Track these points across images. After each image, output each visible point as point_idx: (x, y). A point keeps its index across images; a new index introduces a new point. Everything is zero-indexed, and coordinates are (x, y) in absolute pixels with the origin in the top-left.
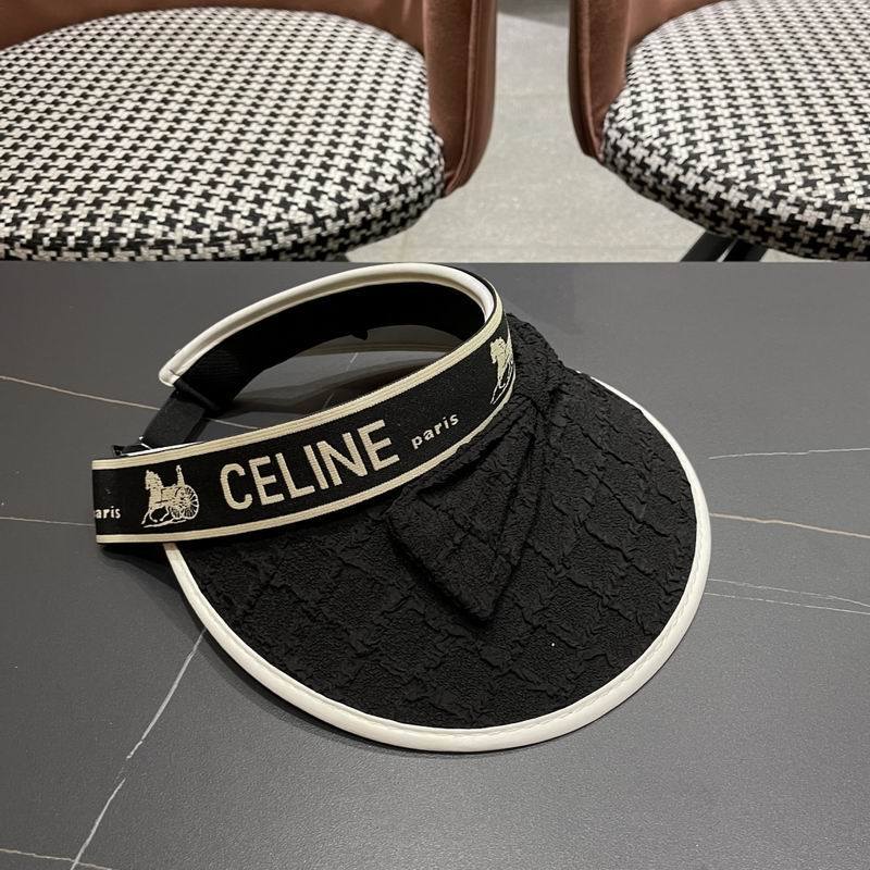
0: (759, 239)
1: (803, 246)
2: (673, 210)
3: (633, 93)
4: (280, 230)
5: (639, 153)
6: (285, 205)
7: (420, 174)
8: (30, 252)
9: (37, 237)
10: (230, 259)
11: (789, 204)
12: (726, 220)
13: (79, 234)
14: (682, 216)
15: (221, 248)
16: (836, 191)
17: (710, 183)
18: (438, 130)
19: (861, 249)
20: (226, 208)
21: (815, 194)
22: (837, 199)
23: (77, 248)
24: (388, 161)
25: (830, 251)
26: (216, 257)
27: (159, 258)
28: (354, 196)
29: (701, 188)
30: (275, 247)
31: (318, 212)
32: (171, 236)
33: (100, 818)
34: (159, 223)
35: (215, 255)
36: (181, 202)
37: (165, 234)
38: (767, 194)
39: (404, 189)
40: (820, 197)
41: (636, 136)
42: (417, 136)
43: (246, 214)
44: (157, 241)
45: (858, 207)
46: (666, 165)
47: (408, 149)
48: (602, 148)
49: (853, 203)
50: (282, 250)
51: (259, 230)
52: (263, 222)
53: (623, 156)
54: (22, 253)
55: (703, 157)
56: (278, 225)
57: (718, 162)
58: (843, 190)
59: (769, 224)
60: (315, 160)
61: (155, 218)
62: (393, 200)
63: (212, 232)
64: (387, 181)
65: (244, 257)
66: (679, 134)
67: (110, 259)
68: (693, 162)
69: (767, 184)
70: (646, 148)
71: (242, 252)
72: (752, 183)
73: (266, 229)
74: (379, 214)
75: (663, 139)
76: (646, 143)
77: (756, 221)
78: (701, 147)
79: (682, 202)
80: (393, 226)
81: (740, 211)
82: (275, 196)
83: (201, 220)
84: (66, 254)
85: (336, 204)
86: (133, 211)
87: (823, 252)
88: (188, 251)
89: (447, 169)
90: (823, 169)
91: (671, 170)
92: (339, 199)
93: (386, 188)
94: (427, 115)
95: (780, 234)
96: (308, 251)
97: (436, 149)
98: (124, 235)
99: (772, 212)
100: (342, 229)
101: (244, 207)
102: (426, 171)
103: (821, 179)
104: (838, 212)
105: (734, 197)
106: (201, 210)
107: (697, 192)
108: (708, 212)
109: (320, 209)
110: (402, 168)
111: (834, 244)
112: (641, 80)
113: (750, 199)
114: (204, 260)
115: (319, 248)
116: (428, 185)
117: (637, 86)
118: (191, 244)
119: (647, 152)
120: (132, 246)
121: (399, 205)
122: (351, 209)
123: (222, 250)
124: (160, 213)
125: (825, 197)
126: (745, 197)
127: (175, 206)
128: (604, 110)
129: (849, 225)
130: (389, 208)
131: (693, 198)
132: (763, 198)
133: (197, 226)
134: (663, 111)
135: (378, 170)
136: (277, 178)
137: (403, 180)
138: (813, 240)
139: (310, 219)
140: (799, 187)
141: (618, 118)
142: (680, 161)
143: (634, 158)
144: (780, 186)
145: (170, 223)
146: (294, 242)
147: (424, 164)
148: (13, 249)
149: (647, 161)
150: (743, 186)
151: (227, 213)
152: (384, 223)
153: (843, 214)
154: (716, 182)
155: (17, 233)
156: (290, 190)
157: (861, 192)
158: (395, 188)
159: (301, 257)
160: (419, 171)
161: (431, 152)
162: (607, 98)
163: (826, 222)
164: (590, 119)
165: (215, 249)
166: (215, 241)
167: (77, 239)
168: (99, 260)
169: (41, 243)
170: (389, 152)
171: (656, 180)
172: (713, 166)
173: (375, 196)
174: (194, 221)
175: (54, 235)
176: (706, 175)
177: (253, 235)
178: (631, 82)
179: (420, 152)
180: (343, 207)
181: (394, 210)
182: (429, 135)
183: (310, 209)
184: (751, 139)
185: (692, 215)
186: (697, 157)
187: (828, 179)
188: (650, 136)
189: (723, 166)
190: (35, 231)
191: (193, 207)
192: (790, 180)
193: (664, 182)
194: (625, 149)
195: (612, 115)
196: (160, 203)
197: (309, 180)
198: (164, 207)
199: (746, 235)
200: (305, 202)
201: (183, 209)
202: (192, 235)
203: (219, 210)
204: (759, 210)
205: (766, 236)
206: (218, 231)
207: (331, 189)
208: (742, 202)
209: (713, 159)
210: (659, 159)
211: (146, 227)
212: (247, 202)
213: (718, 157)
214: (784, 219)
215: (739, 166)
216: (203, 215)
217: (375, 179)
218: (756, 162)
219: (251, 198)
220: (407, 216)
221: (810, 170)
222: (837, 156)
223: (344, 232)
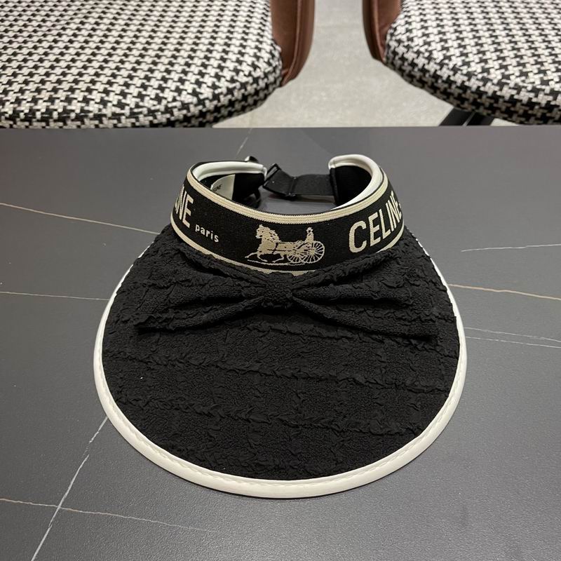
0: (490, 112)
1: (519, 116)
2: (432, 94)
3: (406, 16)
4: (175, 107)
5: (410, 56)
6: (178, 91)
7: (266, 71)
8: (11, 123)
9: (16, 113)
10: (143, 126)
11: (510, 88)
12: (467, 100)
13: (44, 110)
14: (438, 97)
15: (137, 119)
16: (541, 79)
17: (458, 75)
18: (278, 41)
19: (557, 117)
20: (140, 93)
21: (527, 81)
22: (542, 84)
23: (43, 120)
24: (246, 62)
25: (537, 119)
26: (133, 125)
27: (97, 126)
28: (223, 85)
29: (452, 78)
30: (173, 118)
31: (200, 96)
32: (104, 111)
33: (74, 479)
34: (96, 103)
36: (110, 89)
37: (100, 110)
38: (495, 81)
39: (256, 80)
40: (531, 83)
41: (408, 45)
42: (264, 46)
43: (153, 97)
44: (95, 115)
45: (556, 90)
46: (428, 63)
47: (258, 54)
48: (385, 54)
49: (552, 87)
50: (177, 120)
51: (162, 107)
52: (164, 102)
53: (400, 59)
54: (6, 124)
55: (453, 58)
56: (174, 104)
57: (463, 61)
58: (545, 78)
59: (497, 101)
60: (197, 61)
61: (93, 100)
62: (249, 88)
63: (131, 109)
64: (245, 75)
65: (152, 125)
67: (65, 127)
68: (446, 61)
69: (496, 75)
70: (415, 53)
71: (151, 122)
72: (485, 74)
73: (166, 107)
74: (240, 97)
75: (426, 47)
76: (415, 49)
77: (488, 100)
78: (452, 51)
79: (439, 89)
80: (249, 105)
81: (478, 94)
82: (172, 85)
83: (124, 101)
84: (35, 124)
85: (212, 90)
86: (79, 95)
87: (532, 119)
88: (115, 122)
89: (284, 68)
90: (532, 65)
91: (432, 67)
92: (214, 87)
93: (244, 80)
94: (270, 32)
95: (504, 108)
96: (194, 122)
98: (73, 111)
99: (499, 93)
100: (216, 107)
101: (152, 92)
102: (270, 69)
103: (531, 72)
104: (543, 93)
105: (474, 84)
106: (123, 94)
107: (449, 82)
108: (456, 95)
109: (201, 94)
110: (255, 67)
111: (539, 115)
112: (411, 8)
113: (484, 85)
114: (126, 127)
115: (201, 119)
116: (271, 78)
117: (409, 12)
118: (117, 117)
119: (415, 56)
120: (80, 118)
121: (253, 91)
122: (221, 93)
123: (138, 121)
124: (96, 96)
125: (534, 83)
126: (481, 84)
127: (106, 92)
128: (386, 28)
129: (550, 101)
130: (246, 93)
131: (446, 85)
132: (493, 84)
133: (121, 105)
134: (427, 28)
135: (239, 68)
136: (173, 73)
137: (256, 74)
138: (525, 112)
139: (195, 100)
140: (517, 77)
141: (396, 33)
142: (438, 61)
143: (407, 60)
144: (504, 76)
145: (104, 103)
146: (185, 116)
147: (269, 64)
149: (416, 61)
150: (480, 76)
151: (141, 96)
152: (243, 103)
153: (546, 94)
154: (462, 74)
155: (2, 111)
156: (182, 81)
157: (557, 80)
158: (250, 80)
159: (190, 125)
160: (266, 69)
161: (273, 56)
162: (389, 20)
163: (534, 100)
164: (378, 34)
165: (133, 120)
166: (133, 115)
167: (42, 113)
168: (58, 128)
169: (19, 117)
170: (246, 56)
171: (421, 74)
172: (460, 63)
173: (237, 85)
174: (119, 102)
175: (27, 111)
176: (455, 70)
177: (158, 111)
178: (405, 9)
179: (266, 56)
180: (216, 92)
181: (250, 94)
182: (272, 45)
183: (195, 93)
184: (484, 45)
185: (445, 97)
186: (449, 58)
187: (536, 71)
188: (418, 45)
189: (467, 64)
190: (14, 109)
191: (118, 92)
192: (511, 72)
193: (427, 75)
194: (401, 54)
195: (392, 31)
196: (96, 90)
197: (194, 74)
198: (99, 92)
199: (481, 109)
200: (192, 89)
201: (112, 94)
202: (118, 110)
203: (135, 94)
204: (490, 92)
205: (495, 110)
206: (135, 108)
207: (208, 80)
208: (479, 87)
209: (460, 59)
210: (423, 60)
211: (88, 106)
212: (154, 89)
213: (463, 58)
214: (507, 98)
215: (477, 63)
216: (125, 98)
217: (237, 74)
218: (488, 61)
219: (156, 87)
220: (258, 98)
221: (524, 65)
222: (541, 56)
223: (217, 109)
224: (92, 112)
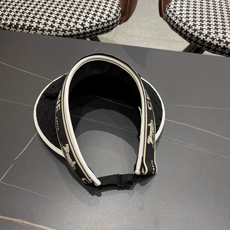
0: (201, 47)
1: (212, 50)
2: (180, 35)
3: (175, 1)
4: (74, 29)
5: (173, 18)
6: (76, 23)
7: (113, 18)
8: (9, 28)
9: (11, 24)
10: (60, 36)
11: (210, 38)
12: (193, 40)
13: (22, 25)
14: (182, 37)
16: (223, 36)
17: (190, 29)
18: (120, 6)
19: (227, 53)
21: (217, 36)
22: (223, 38)
23: (21, 28)
24: (105, 13)
25: (219, 52)
27: (42, 34)
28: (95, 22)
29: (188, 30)
30: (72, 34)
31: (84, 26)
32: (45, 28)
37: (44, 27)
38: (205, 34)
39: (108, 22)
41: (173, 13)
42: (114, 7)
43: (65, 24)
44: (41, 29)
45: (228, 41)
46: (180, 23)
47: (111, 10)
48: (165, 15)
49: (227, 40)
50: (74, 35)
51: (68, 29)
52: (70, 27)
53: (169, 19)
54: (7, 28)
55: (190, 22)
56: (73, 28)
58: (225, 36)
59: (204, 43)
60: (86, 11)
61: (41, 23)
62: (105, 24)
64: (104, 19)
65: (64, 36)
66: (185, 14)
67: (29, 32)
68: (187, 23)
69: (205, 32)
70: (175, 17)
71: (63, 34)
72: (201, 31)
73: (70, 29)
74: (101, 28)
75: (180, 15)
76: (176, 16)
77: (201, 42)
78: (190, 19)
79: (183, 34)
80: (105, 31)
81: (197, 39)
82: (74, 20)
83: (53, 25)
84: (18, 30)
85: (89, 24)
86: (36, 20)
87: (217, 52)
88: (49, 33)
89: (121, 17)
90: (221, 29)
91: (181, 25)
92: (91, 23)
93: (104, 21)
94: (118, 1)
95: (206, 46)
96: (81, 36)
97: (119, 11)
98: (33, 26)
99: (205, 40)
101: (65, 22)
102: (115, 17)
103: (220, 32)
104: (223, 42)
105: (196, 34)
106: (54, 22)
107: (187, 32)
108: (189, 37)
109: (85, 25)
110: (109, 16)
111: (220, 51)
113: (200, 35)
114: (53, 36)
115: (84, 35)
116: (115, 21)
119: (175, 19)
120: (35, 29)
121: (107, 26)
122: (93, 26)
123: (58, 34)
124: (43, 21)
125: (220, 37)
127: (47, 20)
128: (166, 5)
129: (225, 46)
130: (104, 26)
131: (185, 33)
132: (203, 35)
133: (52, 26)
134: (182, 7)
135: (102, 16)
137: (108, 19)
138: (215, 49)
139: (82, 27)
140: (213, 34)
141: (170, 8)
142: (184, 22)
143: (172, 20)
144: (208, 33)
145: (45, 24)
146: (77, 33)
147: (115, 15)
148: (5, 27)
149: (175, 21)
150: (199, 31)
151: (61, 23)
152: (102, 30)
153: (224, 43)
154: (192, 29)
155: (6, 23)
156: (78, 19)
157: (229, 37)
158: (106, 21)
159: (79, 37)
160: (113, 17)
161: (117, 12)
162: (168, 1)
163: (219, 44)
164: (163, 7)
165: (56, 33)
166: (56, 31)
167: (21, 26)
168: (27, 32)
169: (12, 26)
170: (106, 11)
171: (177, 27)
172: (192, 25)
173: (100, 23)
174: (52, 24)
175: (15, 24)
176: (190, 27)
177: (67, 30)
179: (114, 12)
180: (91, 25)
181: (105, 27)
182: (117, 7)
183: (82, 25)
184: (204, 18)
185: (185, 38)
188: (177, 14)
189: (195, 25)
190: (11, 22)
191: (52, 21)
192: (212, 32)
193: (179, 28)
194: (170, 17)
195: (169, 6)
196: (43, 19)
197: (83, 16)
198: (44, 20)
199: (198, 45)
200: (81, 23)
201: (49, 21)
202: (51, 28)
203: (58, 22)
204: (202, 39)
205: (203, 46)
206: (58, 28)
207: (89, 20)
208: (198, 36)
209: (192, 23)
210: (178, 21)
211: (39, 25)
212: (66, 21)
213: (194, 22)
214: (208, 42)
215: (199, 26)
216: (54, 23)
217: (101, 18)
218: (204, 25)
219: (67, 20)
220: (109, 29)
221: (217, 29)
222: (226, 26)
223: (91, 32)
224: (40, 28)
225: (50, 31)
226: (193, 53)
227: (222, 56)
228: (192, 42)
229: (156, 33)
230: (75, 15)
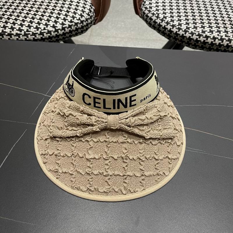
0: (181, 43)
1: (192, 45)
2: (158, 32)
4: (45, 32)
5: (150, 15)
6: (47, 25)
7: (87, 18)
10: (30, 40)
11: (189, 33)
12: (172, 37)
14: (161, 34)
15: (28, 37)
16: (202, 30)
17: (168, 26)
18: (93, 4)
19: (208, 47)
21: (196, 31)
22: (202, 33)
24: (78, 13)
25: (199, 47)
27: (9, 39)
28: (67, 23)
29: (166, 27)
30: (44, 37)
32: (12, 32)
35: (26, 39)
36: (16, 22)
37: (10, 32)
38: (183, 30)
39: (82, 22)
41: (150, 10)
42: (87, 6)
43: (35, 27)
44: (8, 34)
45: (208, 35)
46: (157, 19)
47: (84, 10)
48: (141, 13)
49: (206, 34)
50: (46, 38)
51: (39, 32)
52: (40, 30)
53: (146, 16)
55: (167, 18)
57: (171, 19)
58: (204, 30)
59: (184, 39)
60: (56, 12)
61: (8, 27)
62: (79, 25)
63: (25, 32)
64: (77, 19)
65: (34, 40)
66: (161, 10)
68: (164, 19)
69: (184, 27)
70: (152, 14)
71: (34, 38)
72: (180, 26)
73: (41, 32)
74: (74, 29)
75: (157, 12)
76: (152, 12)
77: (180, 38)
78: (167, 15)
79: (161, 31)
80: (79, 33)
81: (176, 34)
82: (44, 22)
83: (21, 28)
85: (62, 26)
86: (2, 24)
87: (198, 47)
88: (17, 37)
89: (95, 16)
90: (199, 24)
91: (158, 21)
92: (63, 24)
93: (77, 21)
95: (186, 41)
96: (53, 39)
97: (92, 10)
99: (184, 35)
100: (63, 33)
101: (34, 25)
102: (89, 17)
103: (199, 27)
104: (202, 36)
105: (175, 30)
106: (22, 25)
107: (165, 28)
108: (168, 34)
109: (57, 27)
110: (82, 16)
111: (200, 45)
113: (179, 31)
114: (22, 40)
115: (57, 38)
116: (89, 21)
119: (152, 15)
120: (1, 35)
121: (80, 27)
122: (66, 27)
124: (9, 25)
125: (199, 32)
126: (177, 30)
128: (141, 2)
129: (205, 40)
130: (77, 27)
131: (164, 30)
132: (182, 31)
134: (158, 3)
135: (74, 16)
136: (45, 17)
137: (82, 19)
138: (195, 44)
140: (192, 29)
141: (145, 4)
142: (161, 19)
143: (149, 17)
144: (187, 28)
145: (12, 28)
146: (49, 36)
147: (88, 15)
149: (152, 18)
150: (177, 27)
151: (29, 26)
152: (76, 32)
153: (203, 37)
154: (170, 25)
156: (48, 20)
157: (209, 31)
158: (79, 21)
159: (51, 40)
160: (87, 17)
161: (91, 11)
163: (199, 39)
164: (138, 4)
165: (26, 37)
166: (25, 35)
170: (78, 11)
171: (154, 23)
172: (170, 20)
173: (73, 24)
174: (19, 28)
176: (168, 23)
177: (37, 33)
179: (87, 11)
180: (64, 26)
181: (79, 28)
182: (90, 6)
183: (54, 27)
184: (181, 13)
185: (163, 34)
186: (165, 17)
187: (200, 27)
188: (153, 10)
189: (172, 21)
191: (19, 24)
192: (190, 26)
193: (156, 24)
194: (146, 14)
195: (144, 3)
196: (10, 22)
197: (54, 18)
198: (11, 24)
199: (177, 41)
200: (53, 24)
201: (16, 25)
202: (19, 32)
203: (27, 25)
204: (181, 34)
205: (183, 42)
206: (27, 32)
207: (60, 21)
208: (177, 32)
209: (170, 19)
210: (155, 17)
211: (5, 29)
212: (35, 23)
213: (171, 18)
214: (188, 37)
215: (177, 21)
216: (22, 27)
217: (74, 19)
218: (182, 20)
219: (37, 22)
220: (83, 30)
221: (196, 23)
222: (204, 20)
223: (64, 34)
224: (7, 32)
225: (17, 35)
226: (173, 49)
227: (203, 51)
228: (171, 39)
229: (133, 33)
230: (45, 16)
